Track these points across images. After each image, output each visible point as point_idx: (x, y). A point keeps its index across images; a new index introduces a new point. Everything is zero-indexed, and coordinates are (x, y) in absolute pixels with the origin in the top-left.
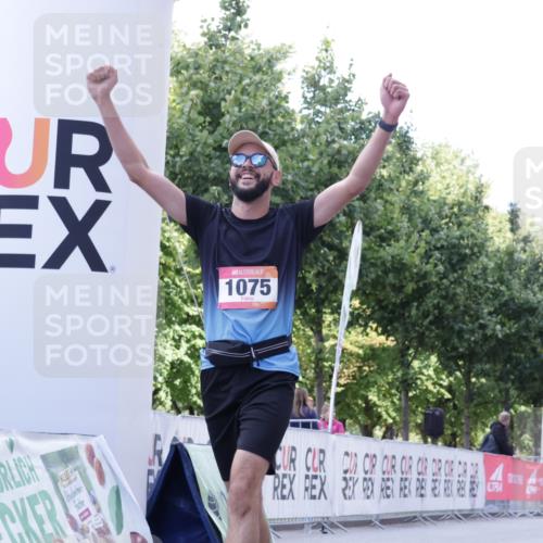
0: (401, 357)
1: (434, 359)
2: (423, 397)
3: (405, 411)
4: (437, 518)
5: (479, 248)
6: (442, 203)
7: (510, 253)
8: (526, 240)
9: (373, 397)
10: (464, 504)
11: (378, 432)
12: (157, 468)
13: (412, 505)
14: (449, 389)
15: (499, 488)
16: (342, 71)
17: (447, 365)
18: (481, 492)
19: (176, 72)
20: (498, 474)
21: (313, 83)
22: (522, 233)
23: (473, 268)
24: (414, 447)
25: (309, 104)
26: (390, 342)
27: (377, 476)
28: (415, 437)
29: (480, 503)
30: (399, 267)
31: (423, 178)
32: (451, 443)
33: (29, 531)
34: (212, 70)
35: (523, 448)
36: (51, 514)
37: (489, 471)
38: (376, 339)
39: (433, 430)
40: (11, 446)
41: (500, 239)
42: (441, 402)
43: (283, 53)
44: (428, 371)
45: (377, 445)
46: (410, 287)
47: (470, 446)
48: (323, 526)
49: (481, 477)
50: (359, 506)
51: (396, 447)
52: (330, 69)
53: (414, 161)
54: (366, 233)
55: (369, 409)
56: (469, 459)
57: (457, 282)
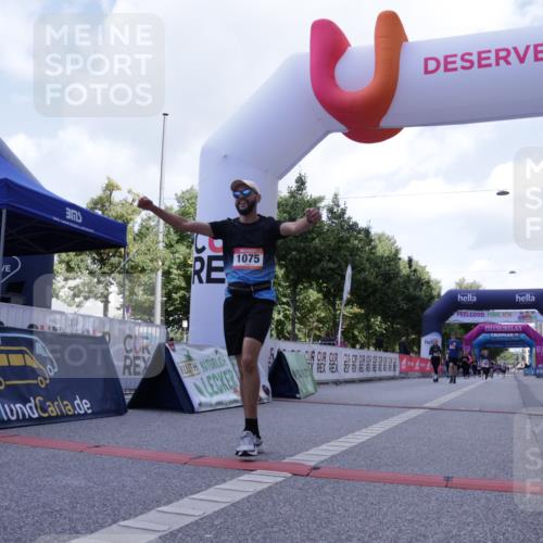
0: (366, 317)
1: (379, 318)
2: (375, 333)
3: (368, 338)
4: (380, 379)
5: (397, 274)
6: (382, 257)
7: (408, 276)
8: (415, 271)
9: (356, 333)
10: (391, 374)
11: (358, 346)
12: (272, 361)
13: (371, 374)
14: (385, 329)
15: (404, 367)
16: (342, 206)
17: (384, 320)
18: (398, 369)
19: (279, 207)
20: (404, 362)
21: (330, 210)
22: (413, 268)
23: (394, 282)
24: (371, 352)
25: (329, 219)
26: (363, 311)
27: (358, 364)
28: (372, 348)
29: (397, 373)
30: (366, 282)
31: (375, 247)
32: (386, 351)
33: (224, 385)
34: (292, 206)
35: (413, 352)
36: (232, 378)
37: (401, 360)
38: (356, 310)
39: (379, 346)
40: (216, 352)
41: (405, 271)
42: (382, 334)
43: (321, 199)
44: (377, 322)
45: (357, 352)
46: (370, 290)
47: (393, 351)
48: (337, 383)
49: (398, 364)
50: (350, 375)
51: (365, 352)
52: (338, 206)
53: (371, 240)
54: (353, 269)
55: (354, 337)
56: (393, 357)
57: (388, 288)
